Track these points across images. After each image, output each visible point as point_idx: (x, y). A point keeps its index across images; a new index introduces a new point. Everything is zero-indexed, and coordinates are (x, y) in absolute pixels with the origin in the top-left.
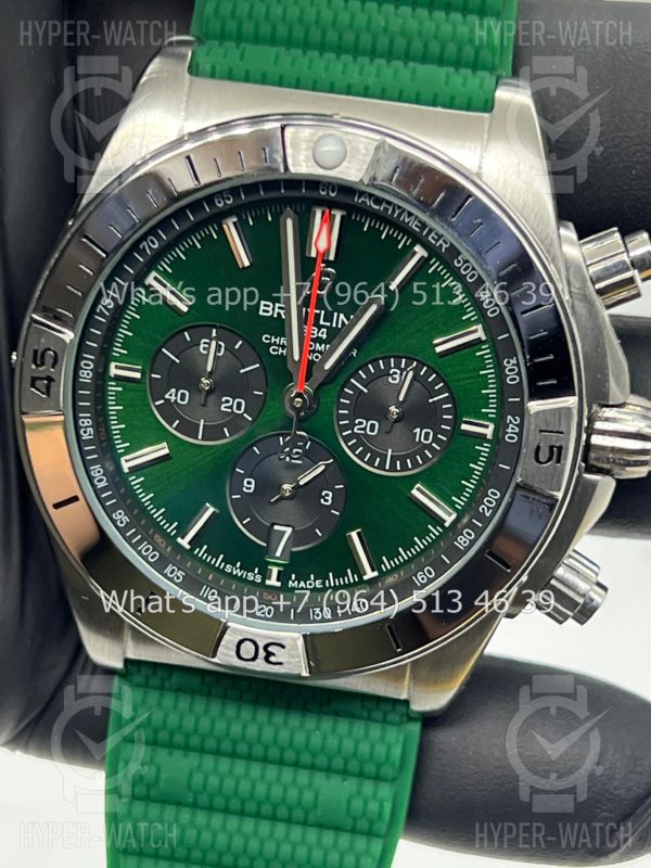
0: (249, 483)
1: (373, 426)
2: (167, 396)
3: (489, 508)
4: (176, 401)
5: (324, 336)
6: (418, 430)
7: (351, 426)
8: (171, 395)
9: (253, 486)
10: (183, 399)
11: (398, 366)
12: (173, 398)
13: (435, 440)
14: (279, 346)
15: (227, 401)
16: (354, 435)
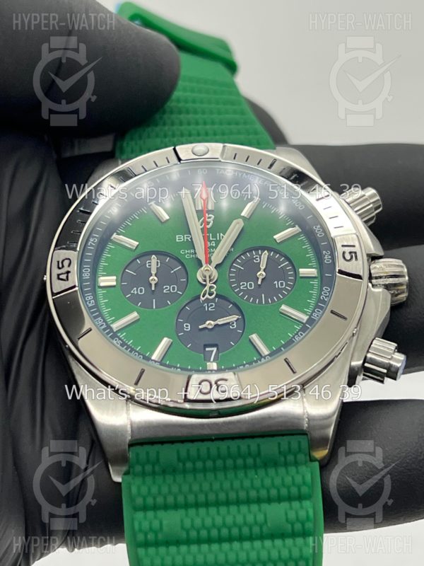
0: (187, 326)
1: (251, 285)
2: (132, 292)
3: (326, 297)
4: (137, 293)
5: (214, 245)
6: (276, 282)
7: (239, 286)
8: (134, 291)
9: (189, 327)
10: (141, 291)
11: (257, 254)
12: (136, 292)
13: (287, 285)
14: (190, 254)
15: (167, 288)
16: (241, 291)
